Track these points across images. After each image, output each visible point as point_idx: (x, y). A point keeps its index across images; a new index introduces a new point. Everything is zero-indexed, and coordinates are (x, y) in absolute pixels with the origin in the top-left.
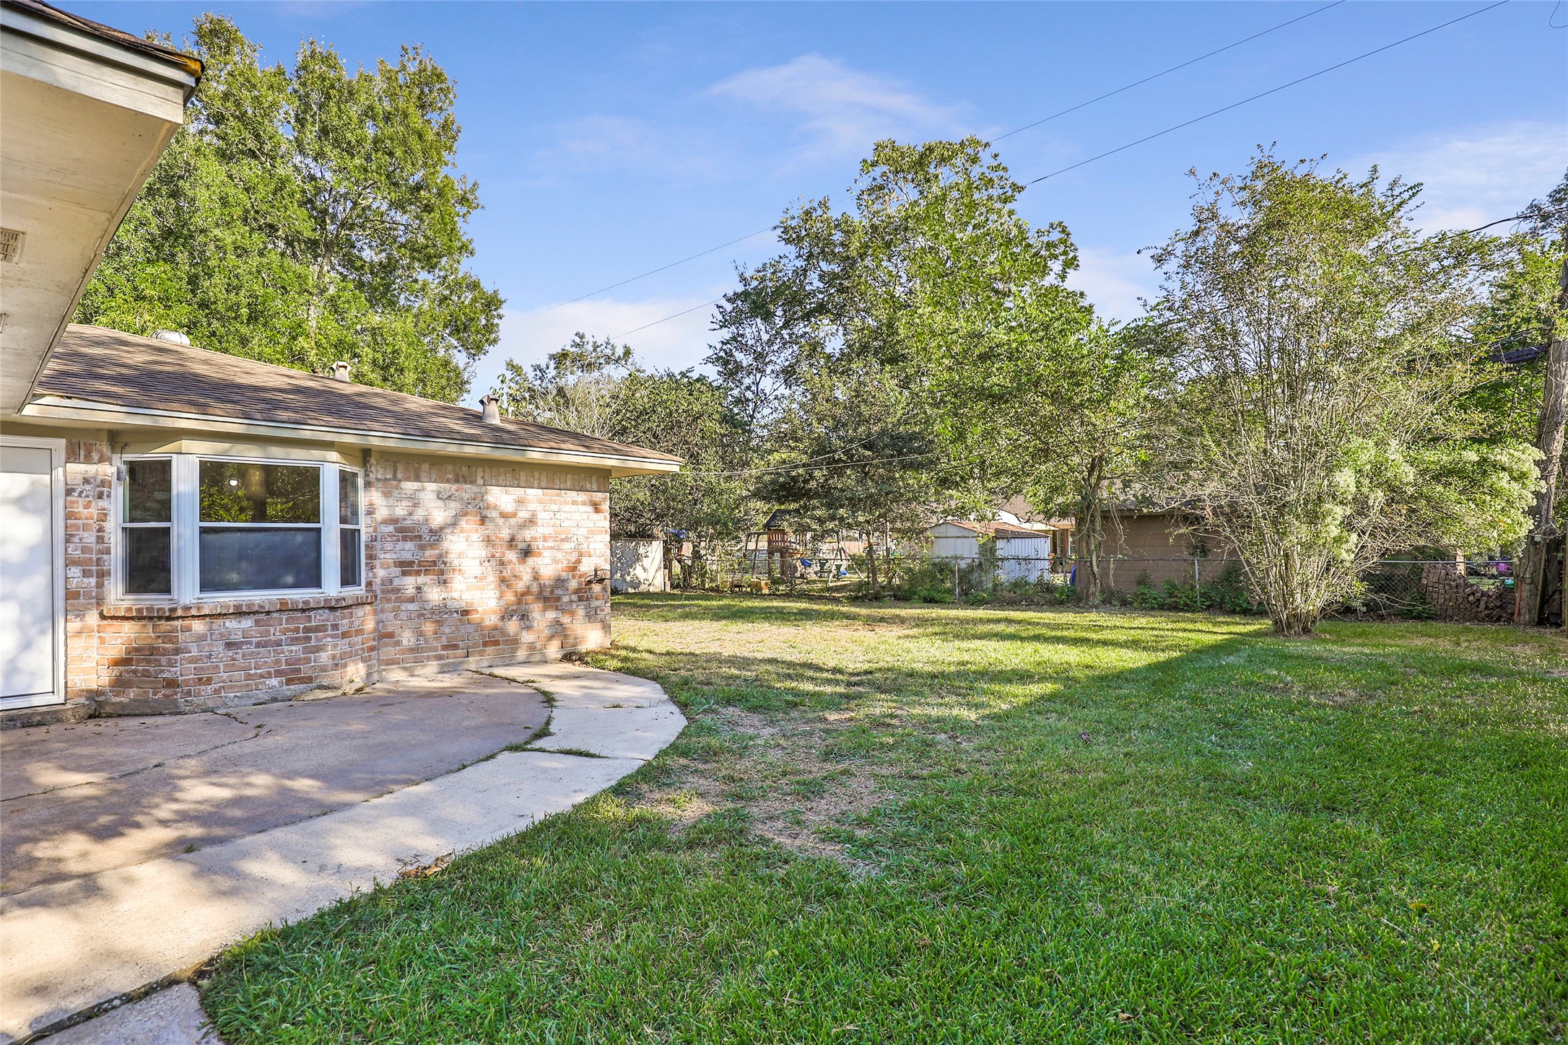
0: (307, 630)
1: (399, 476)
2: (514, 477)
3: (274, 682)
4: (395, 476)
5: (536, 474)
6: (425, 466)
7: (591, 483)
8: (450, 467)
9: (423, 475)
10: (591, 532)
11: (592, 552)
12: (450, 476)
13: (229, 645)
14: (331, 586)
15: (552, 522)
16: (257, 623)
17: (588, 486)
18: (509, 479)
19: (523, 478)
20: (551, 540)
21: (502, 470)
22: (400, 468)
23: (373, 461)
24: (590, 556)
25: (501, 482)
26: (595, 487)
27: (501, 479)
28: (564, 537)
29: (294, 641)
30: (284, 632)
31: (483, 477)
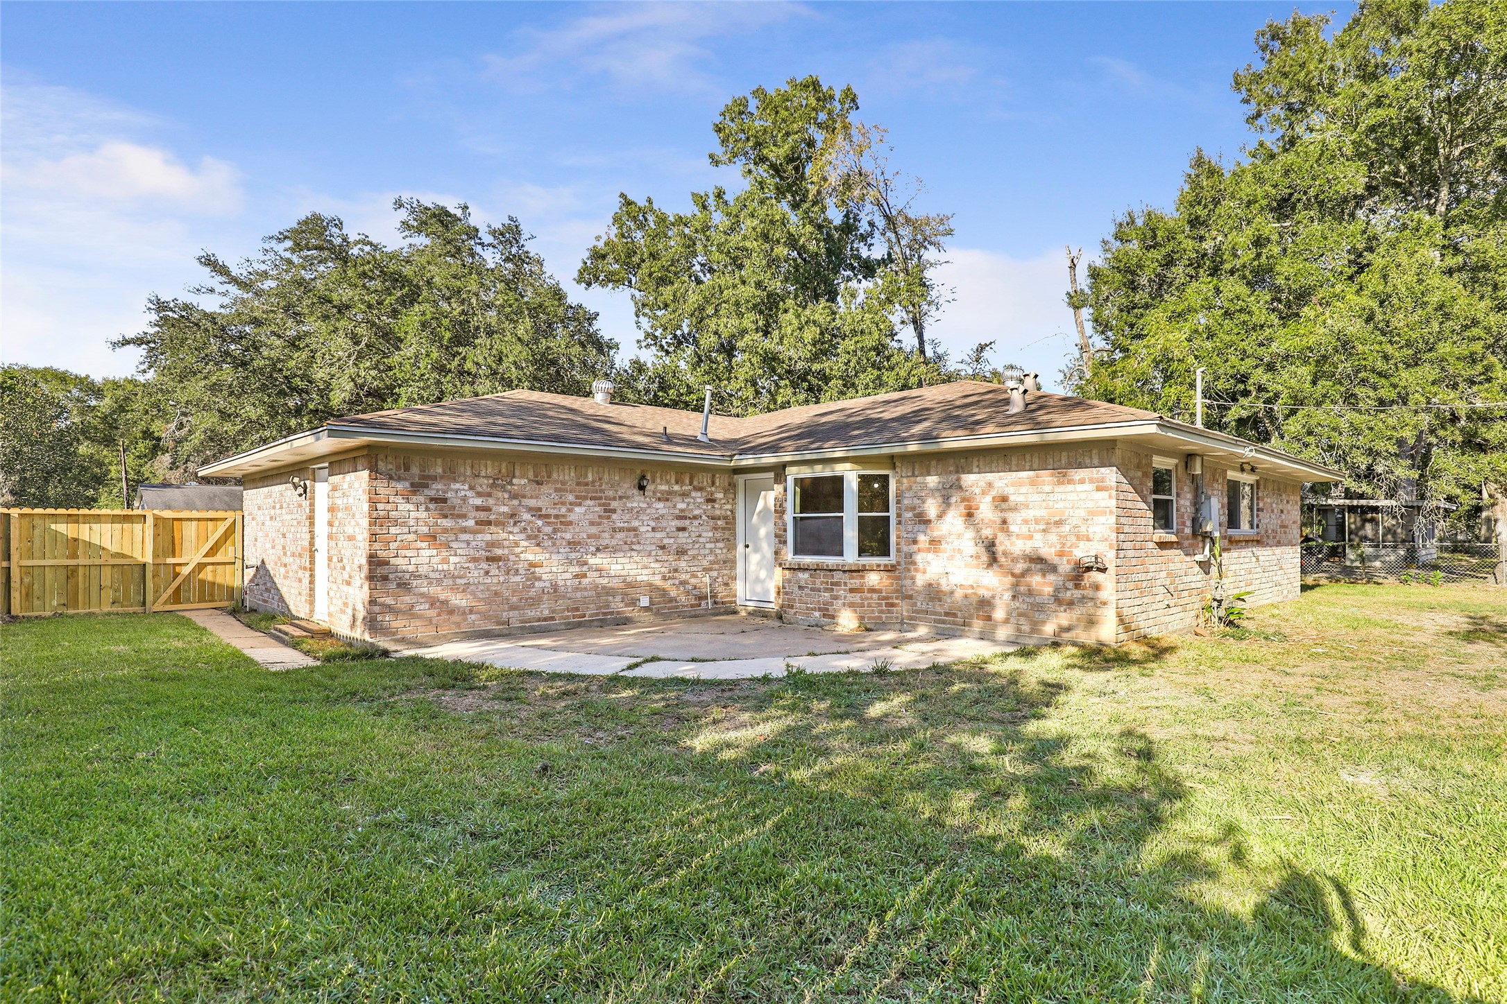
0: (832, 584)
1: (916, 473)
2: (1005, 463)
3: (817, 614)
4: (913, 473)
5: (1028, 456)
6: (934, 463)
7: (1091, 458)
8: (952, 461)
9: (932, 470)
10: (1092, 513)
11: (1091, 536)
12: (952, 469)
13: (800, 588)
14: (851, 555)
15: (1044, 504)
16: (811, 575)
17: (1088, 461)
18: (1001, 464)
19: (1014, 462)
20: (1043, 522)
21: (995, 457)
22: (917, 466)
23: (898, 464)
24: (1089, 540)
25: (994, 469)
26: (1096, 461)
27: (994, 465)
28: (1057, 519)
29: (826, 590)
30: (822, 583)
31: (978, 466)
